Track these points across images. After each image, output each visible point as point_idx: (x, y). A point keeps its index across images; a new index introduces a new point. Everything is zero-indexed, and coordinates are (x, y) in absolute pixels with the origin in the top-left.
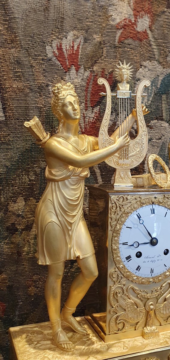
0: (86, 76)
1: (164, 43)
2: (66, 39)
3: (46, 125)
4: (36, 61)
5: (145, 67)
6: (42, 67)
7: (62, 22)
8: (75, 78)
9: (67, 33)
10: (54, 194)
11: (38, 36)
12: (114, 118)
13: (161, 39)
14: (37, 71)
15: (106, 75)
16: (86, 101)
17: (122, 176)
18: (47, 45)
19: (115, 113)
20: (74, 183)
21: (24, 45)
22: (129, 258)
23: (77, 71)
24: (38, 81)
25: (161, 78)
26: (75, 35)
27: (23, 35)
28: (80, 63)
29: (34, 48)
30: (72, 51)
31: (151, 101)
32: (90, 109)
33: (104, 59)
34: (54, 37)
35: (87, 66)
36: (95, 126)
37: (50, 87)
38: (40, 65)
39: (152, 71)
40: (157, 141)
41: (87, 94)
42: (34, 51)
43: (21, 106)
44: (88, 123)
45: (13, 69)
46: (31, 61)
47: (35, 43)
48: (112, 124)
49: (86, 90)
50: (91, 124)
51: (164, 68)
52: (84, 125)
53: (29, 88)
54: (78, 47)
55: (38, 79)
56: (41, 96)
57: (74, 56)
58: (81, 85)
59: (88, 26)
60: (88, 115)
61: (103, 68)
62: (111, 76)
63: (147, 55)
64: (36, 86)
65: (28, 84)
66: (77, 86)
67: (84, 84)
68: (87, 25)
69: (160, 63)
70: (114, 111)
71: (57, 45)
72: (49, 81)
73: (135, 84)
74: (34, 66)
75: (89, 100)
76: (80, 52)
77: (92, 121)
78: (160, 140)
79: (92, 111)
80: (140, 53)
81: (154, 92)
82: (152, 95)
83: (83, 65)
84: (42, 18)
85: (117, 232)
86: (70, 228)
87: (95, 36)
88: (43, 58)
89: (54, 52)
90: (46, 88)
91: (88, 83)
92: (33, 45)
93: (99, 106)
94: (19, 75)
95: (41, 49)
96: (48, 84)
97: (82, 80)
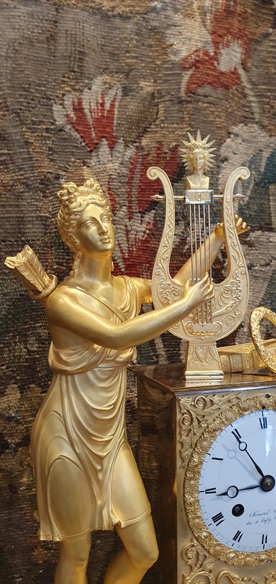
0: (129, 157)
1: (269, 90)
2: (89, 91)
3: (56, 249)
4: (35, 132)
5: (237, 135)
6: (46, 144)
7: (81, 60)
8: (108, 161)
9: (92, 79)
10: (66, 400)
11: (38, 88)
12: (181, 230)
13: (264, 84)
14: (37, 152)
15: (166, 153)
16: (130, 202)
17: (201, 355)
18: (55, 103)
19: (183, 222)
20: (105, 377)
21: (12, 105)
22: (218, 518)
23: (111, 148)
24: (40, 170)
25: (266, 155)
26: (105, 83)
27: (9, 88)
28: (117, 134)
29: (31, 109)
30: (101, 113)
31: (250, 198)
32: (138, 216)
33: (160, 124)
34: (68, 89)
35: (130, 139)
36: (148, 247)
37: (63, 180)
38: (42, 141)
39: (249, 142)
40: (263, 269)
41: (131, 189)
42: (30, 115)
43: (9, 218)
44: (134, 243)
46: (26, 133)
47: (33, 100)
48: (179, 242)
49: (129, 183)
50: (140, 244)
51: (271, 136)
52: (127, 245)
53: (23, 183)
54: (112, 105)
55: (39, 166)
56: (46, 197)
57: (104, 120)
58: (119, 173)
59: (130, 66)
60: (134, 227)
61: (159, 142)
62: (175, 154)
63: (239, 113)
64: (36, 180)
65: (21, 175)
66: (112, 175)
67: (125, 171)
68: (127, 65)
69: (263, 127)
70: (181, 219)
71: (74, 102)
72: (60, 168)
73: (219, 167)
74: (32, 143)
75: (134, 201)
76: (116, 112)
77: (141, 238)
78: (268, 268)
79: (142, 221)
80: (227, 111)
81: (255, 181)
82: (251, 187)
83: (123, 137)
84: (44, 55)
85: (194, 470)
86: (99, 467)
87: (142, 84)
88: (48, 126)
89: (67, 116)
90: (55, 182)
91: (132, 169)
92: (29, 103)
93: (153, 211)
94: (5, 160)
95: (43, 110)
96: (58, 175)
97: (121, 164)
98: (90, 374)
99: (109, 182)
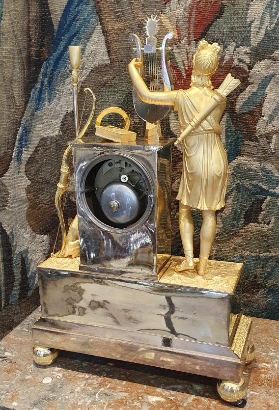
0: (189, 4)
8: (177, 8)
14: (136, 8)
16: (189, 34)
19: (223, 45)
24: (138, 19)
32: (194, 43)
41: (189, 25)
43: (123, 48)
45: (114, 10)
49: (189, 22)
52: (187, 62)
53: (129, 28)
55: (137, 17)
58: (182, 16)
60: (191, 50)
64: (136, 25)
65: (128, 23)
66: (179, 17)
67: (186, 14)
75: (192, 33)
91: (190, 12)
94: (120, 15)
97: (184, 9)
99: (177, 22)
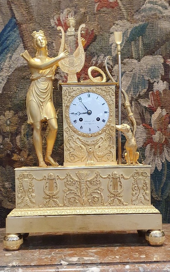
1: (130, 7)
2: (62, 14)
4: (45, 29)
5: (117, 24)
6: (48, 32)
7: (59, 4)
9: (63, 10)
11: (46, 15)
13: (128, 5)
15: (89, 32)
18: (51, 19)
20: (43, 81)
21: (38, 21)
22: (75, 121)
25: (130, 31)
26: (68, 11)
27: (37, 15)
31: (124, 46)
33: (87, 23)
34: (55, 14)
37: (54, 44)
39: (123, 26)
40: (130, 73)
42: (43, 24)
51: (131, 23)
56: (49, 49)
59: (76, 4)
61: (87, 29)
62: (93, 33)
63: (118, 16)
68: (75, 4)
69: (128, 20)
70: (96, 55)
71: (57, 18)
72: (53, 40)
73: (109, 36)
78: (132, 72)
80: (113, 16)
81: (125, 40)
82: (124, 43)
84: (47, 4)
85: (68, 107)
87: (81, 9)
88: (49, 27)
89: (55, 23)
90: (52, 44)
92: (43, 20)
95: (47, 21)
96: (52, 42)
98: (39, 80)
